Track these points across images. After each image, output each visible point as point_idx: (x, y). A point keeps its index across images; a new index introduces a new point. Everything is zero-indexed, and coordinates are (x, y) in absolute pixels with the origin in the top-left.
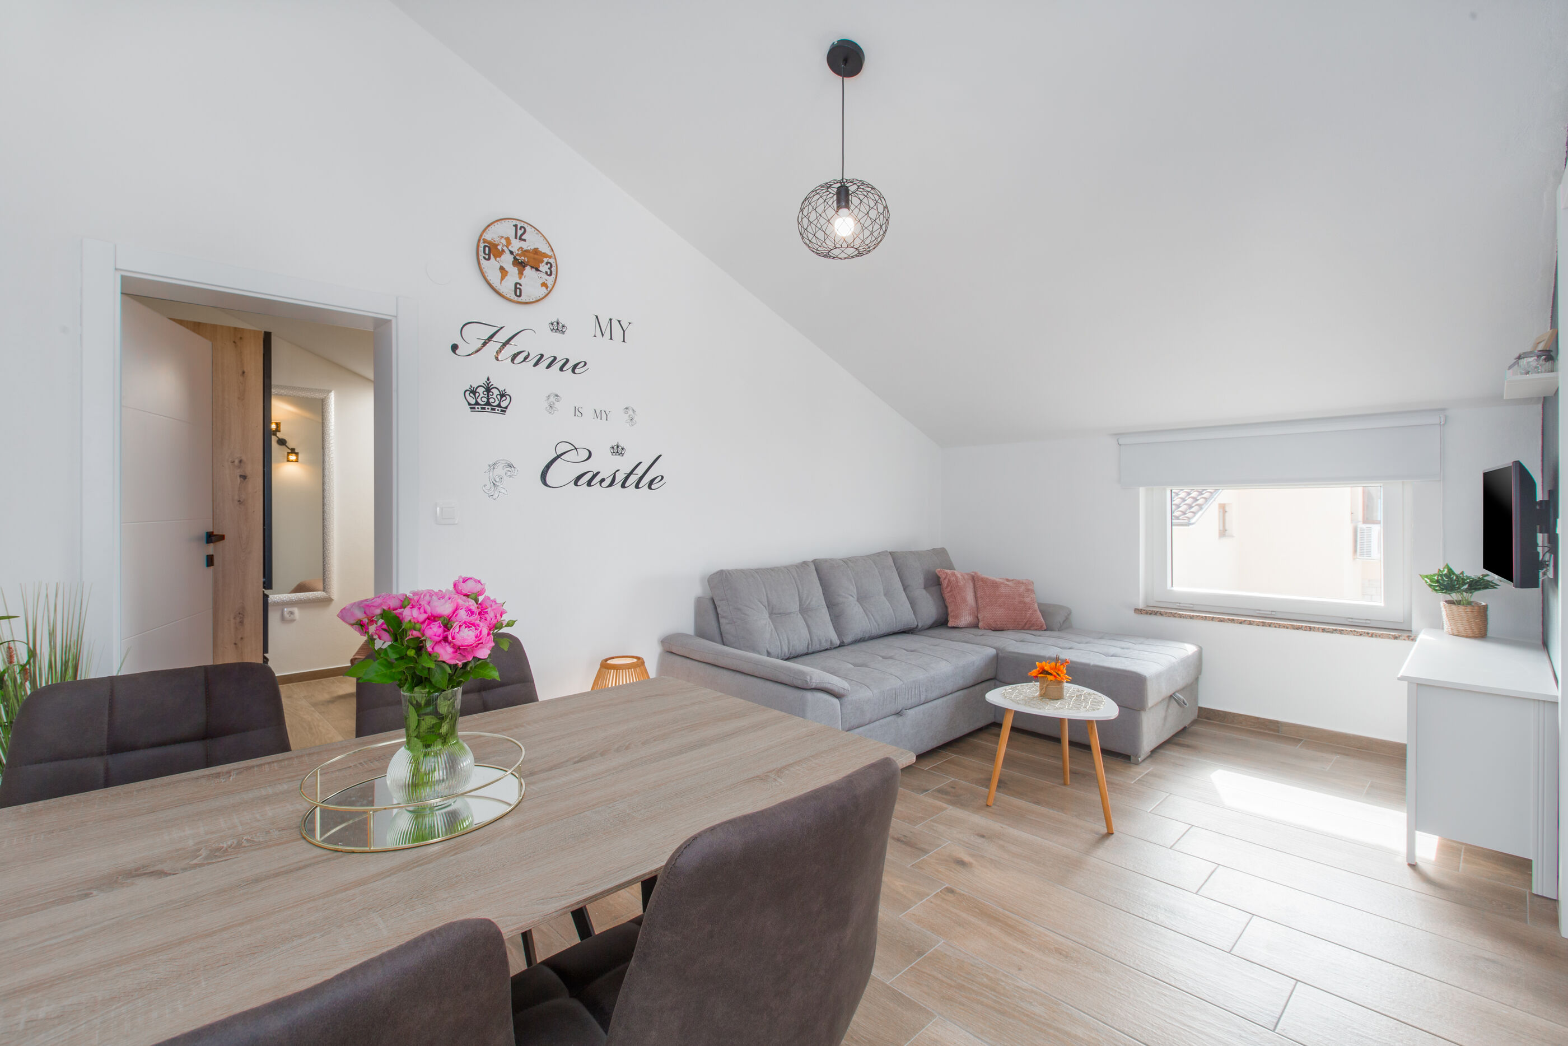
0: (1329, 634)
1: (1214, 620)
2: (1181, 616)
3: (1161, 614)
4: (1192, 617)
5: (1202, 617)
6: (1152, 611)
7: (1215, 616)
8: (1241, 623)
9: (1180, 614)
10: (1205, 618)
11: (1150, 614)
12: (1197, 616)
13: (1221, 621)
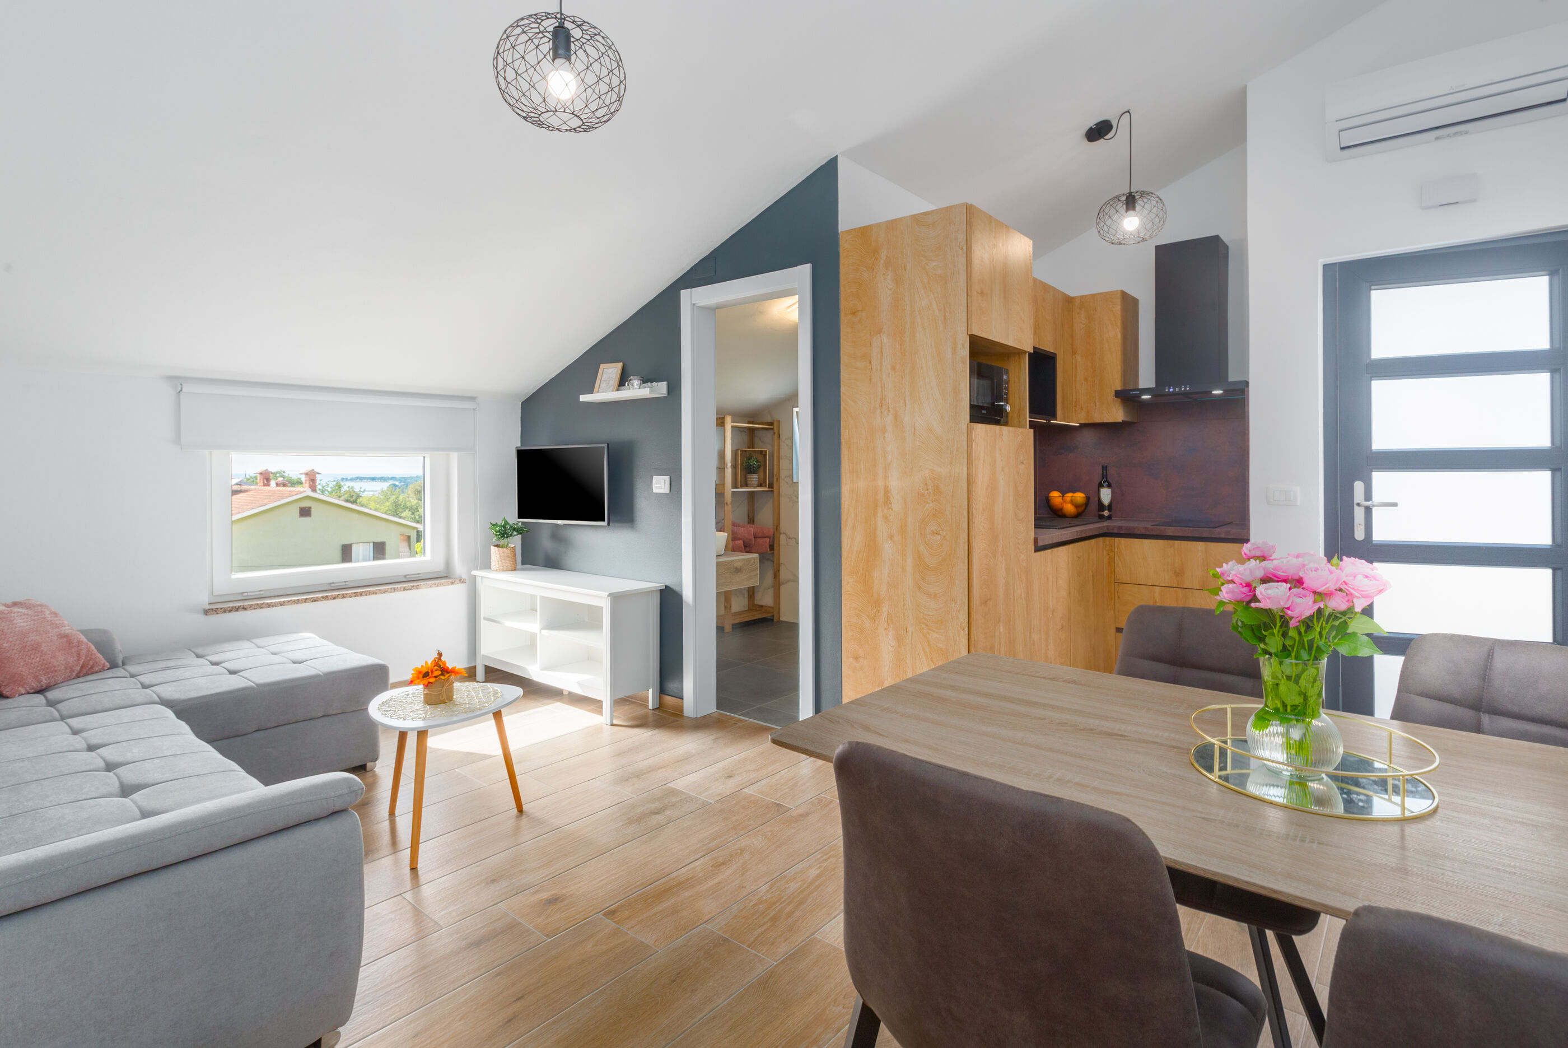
0: (409, 591)
1: (307, 601)
2: (269, 605)
3: (244, 609)
4: (282, 604)
5: (294, 601)
6: (232, 607)
7: (308, 597)
8: (334, 598)
9: (268, 604)
10: (298, 602)
11: (230, 611)
12: (289, 601)
13: (315, 601)
